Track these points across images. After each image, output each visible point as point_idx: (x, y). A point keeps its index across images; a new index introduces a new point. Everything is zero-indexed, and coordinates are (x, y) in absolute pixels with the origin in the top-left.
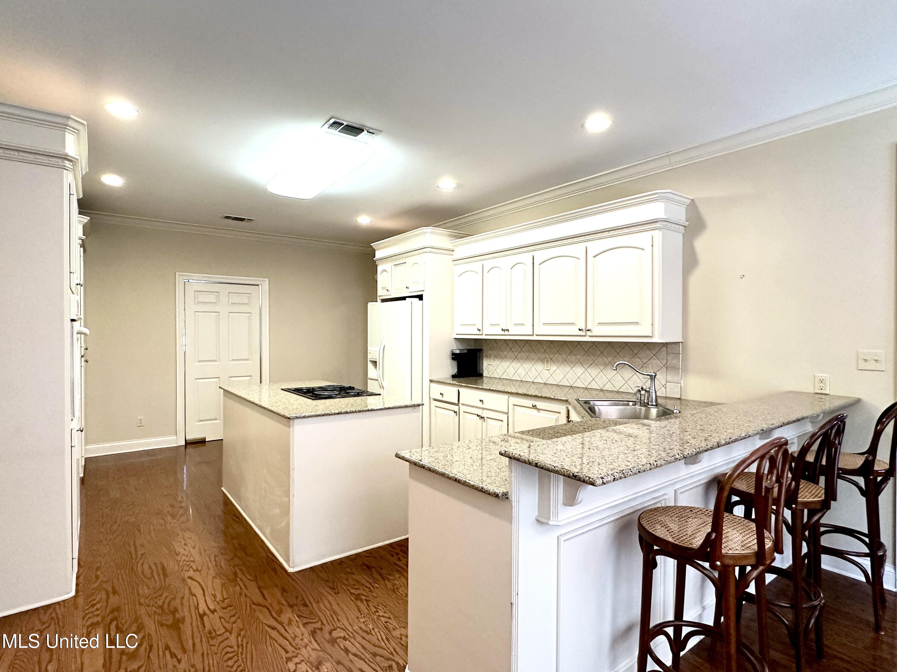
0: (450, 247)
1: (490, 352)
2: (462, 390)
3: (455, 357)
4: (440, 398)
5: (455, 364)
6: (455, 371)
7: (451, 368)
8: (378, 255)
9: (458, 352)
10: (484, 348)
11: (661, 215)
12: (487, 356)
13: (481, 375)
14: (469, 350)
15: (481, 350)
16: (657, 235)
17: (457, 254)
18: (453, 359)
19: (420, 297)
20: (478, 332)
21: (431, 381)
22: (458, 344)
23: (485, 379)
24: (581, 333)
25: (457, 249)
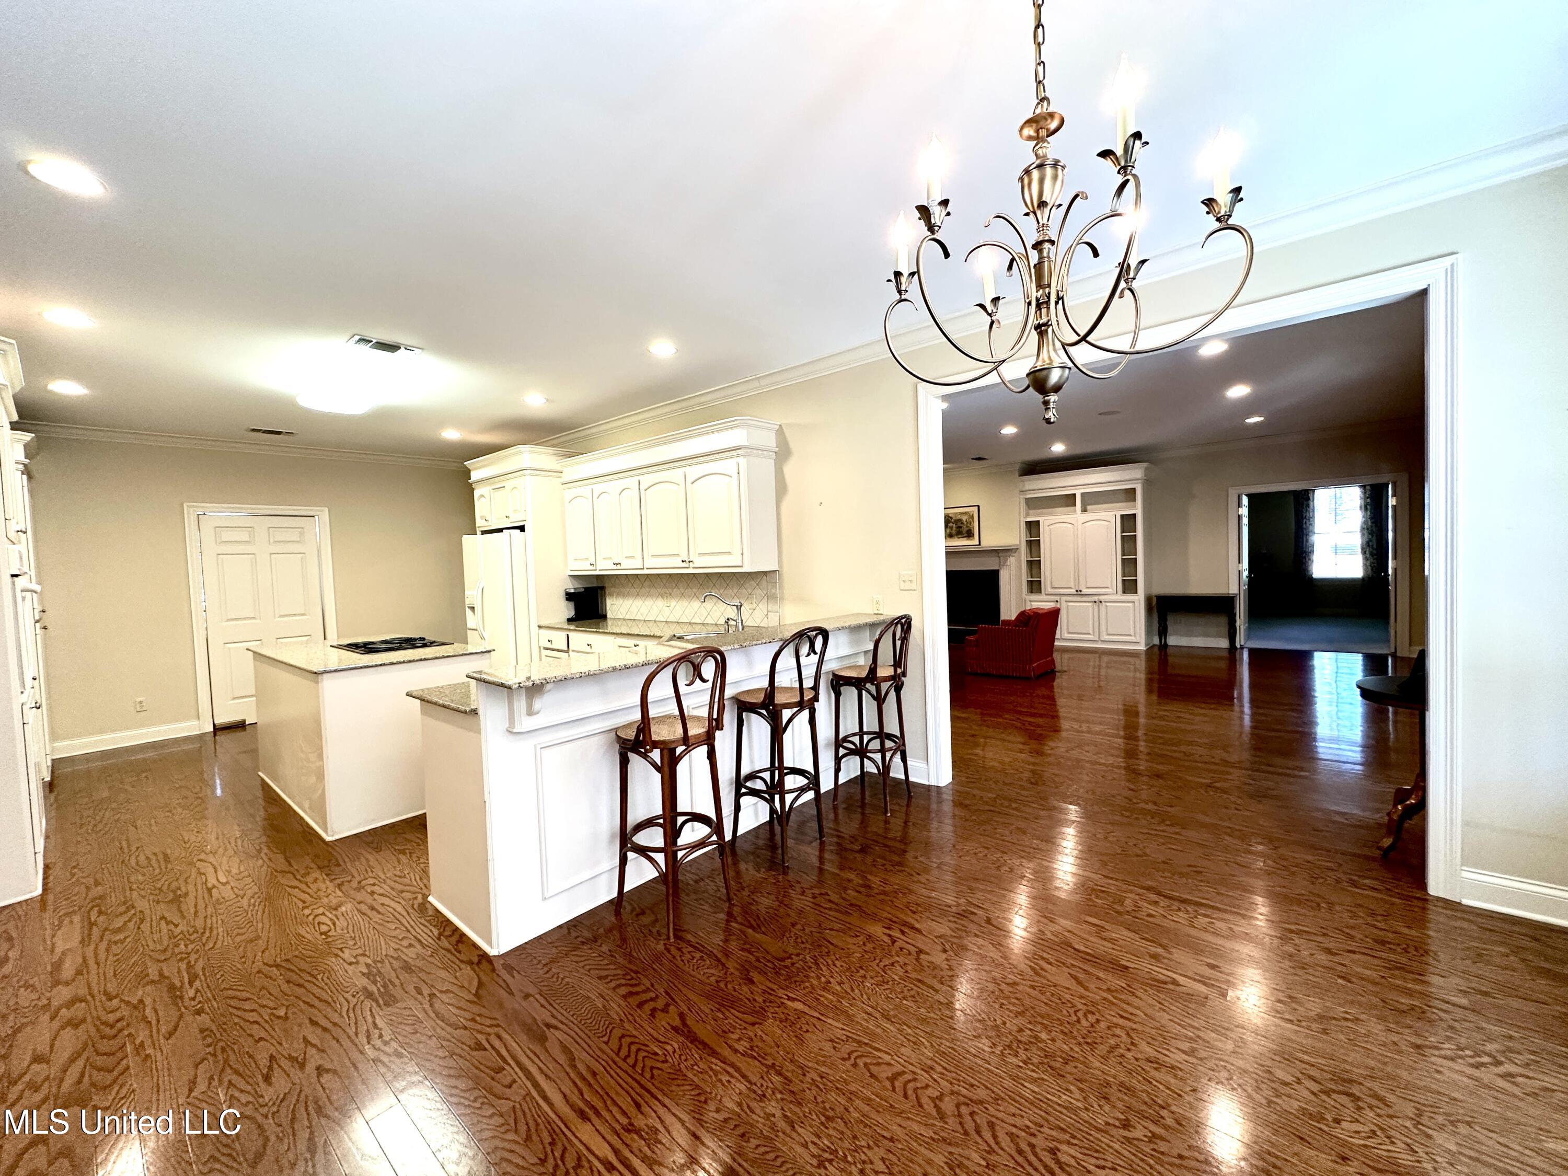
0: (558, 468)
1: (612, 589)
2: (571, 634)
3: (569, 597)
4: (549, 645)
5: (571, 605)
6: (572, 613)
7: (568, 610)
8: (475, 476)
9: (572, 591)
10: (606, 585)
11: (744, 442)
12: (611, 595)
13: (604, 617)
14: (585, 588)
15: (603, 588)
16: (742, 461)
17: (566, 477)
18: (567, 599)
19: (522, 529)
20: (591, 568)
21: (540, 627)
22: (575, 582)
23: (609, 622)
24: (684, 565)
25: (565, 470)
